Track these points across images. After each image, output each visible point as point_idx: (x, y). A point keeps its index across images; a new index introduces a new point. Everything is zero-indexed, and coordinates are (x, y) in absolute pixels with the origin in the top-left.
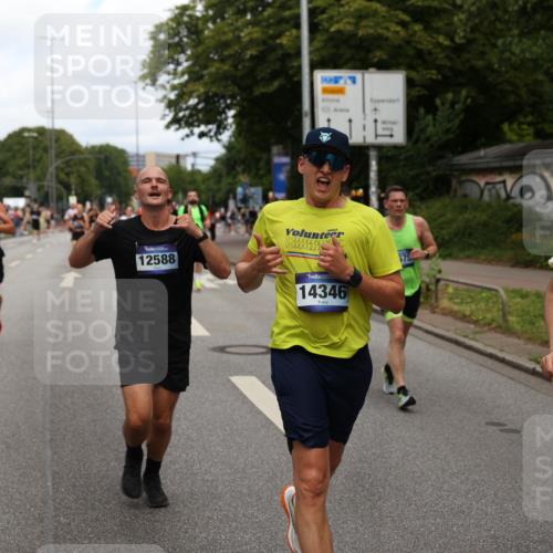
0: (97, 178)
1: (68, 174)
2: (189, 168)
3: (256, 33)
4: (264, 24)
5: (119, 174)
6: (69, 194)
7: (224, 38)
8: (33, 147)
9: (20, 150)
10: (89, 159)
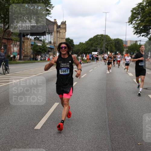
0: (115, 47)
2: (139, 44)
5: (121, 46)
6: (108, 51)
8: (100, 39)
9: (96, 40)
10: (113, 42)
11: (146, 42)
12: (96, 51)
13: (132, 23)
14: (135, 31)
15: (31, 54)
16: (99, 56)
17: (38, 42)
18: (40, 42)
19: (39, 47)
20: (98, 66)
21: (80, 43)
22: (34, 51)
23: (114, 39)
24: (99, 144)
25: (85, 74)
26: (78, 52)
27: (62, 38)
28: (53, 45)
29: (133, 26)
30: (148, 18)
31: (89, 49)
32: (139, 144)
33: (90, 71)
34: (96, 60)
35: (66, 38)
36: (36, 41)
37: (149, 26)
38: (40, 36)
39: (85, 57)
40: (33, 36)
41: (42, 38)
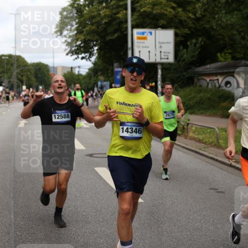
0: (35, 78)
1: (22, 76)
2: (77, 73)
3: (107, 12)
4: (111, 8)
5: (45, 76)
6: (23, 85)
7: (93, 14)
8: (7, 64)
10: (32, 69)
13: (61, 34)
14: (69, 49)
20: (4, 113)
30: (90, 27)
37: (92, 41)
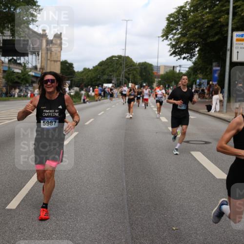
0: (140, 76)
1: (129, 74)
2: (178, 71)
3: (210, 17)
4: (214, 13)
5: (149, 74)
6: (129, 82)
7: (197, 19)
8: (116, 63)
9: (110, 65)
10: (138, 69)
11: (189, 68)
12: (109, 82)
13: (167, 37)
14: (173, 50)
15: (3, 87)
16: (115, 91)
17: (15, 66)
18: (17, 67)
19: (16, 75)
20: (113, 106)
21: (85, 69)
22: (8, 81)
23: (140, 63)
24: (111, 231)
25: (92, 120)
26: (81, 83)
27: (54, 61)
28: (40, 71)
29: (169, 43)
30: (193, 30)
31: (99, 79)
32: (174, 228)
33: (99, 114)
34: (109, 96)
35: (61, 61)
36: (12, 66)
37: (194, 43)
38: (18, 57)
39: (91, 92)
40: (7, 57)
41: (22, 60)
